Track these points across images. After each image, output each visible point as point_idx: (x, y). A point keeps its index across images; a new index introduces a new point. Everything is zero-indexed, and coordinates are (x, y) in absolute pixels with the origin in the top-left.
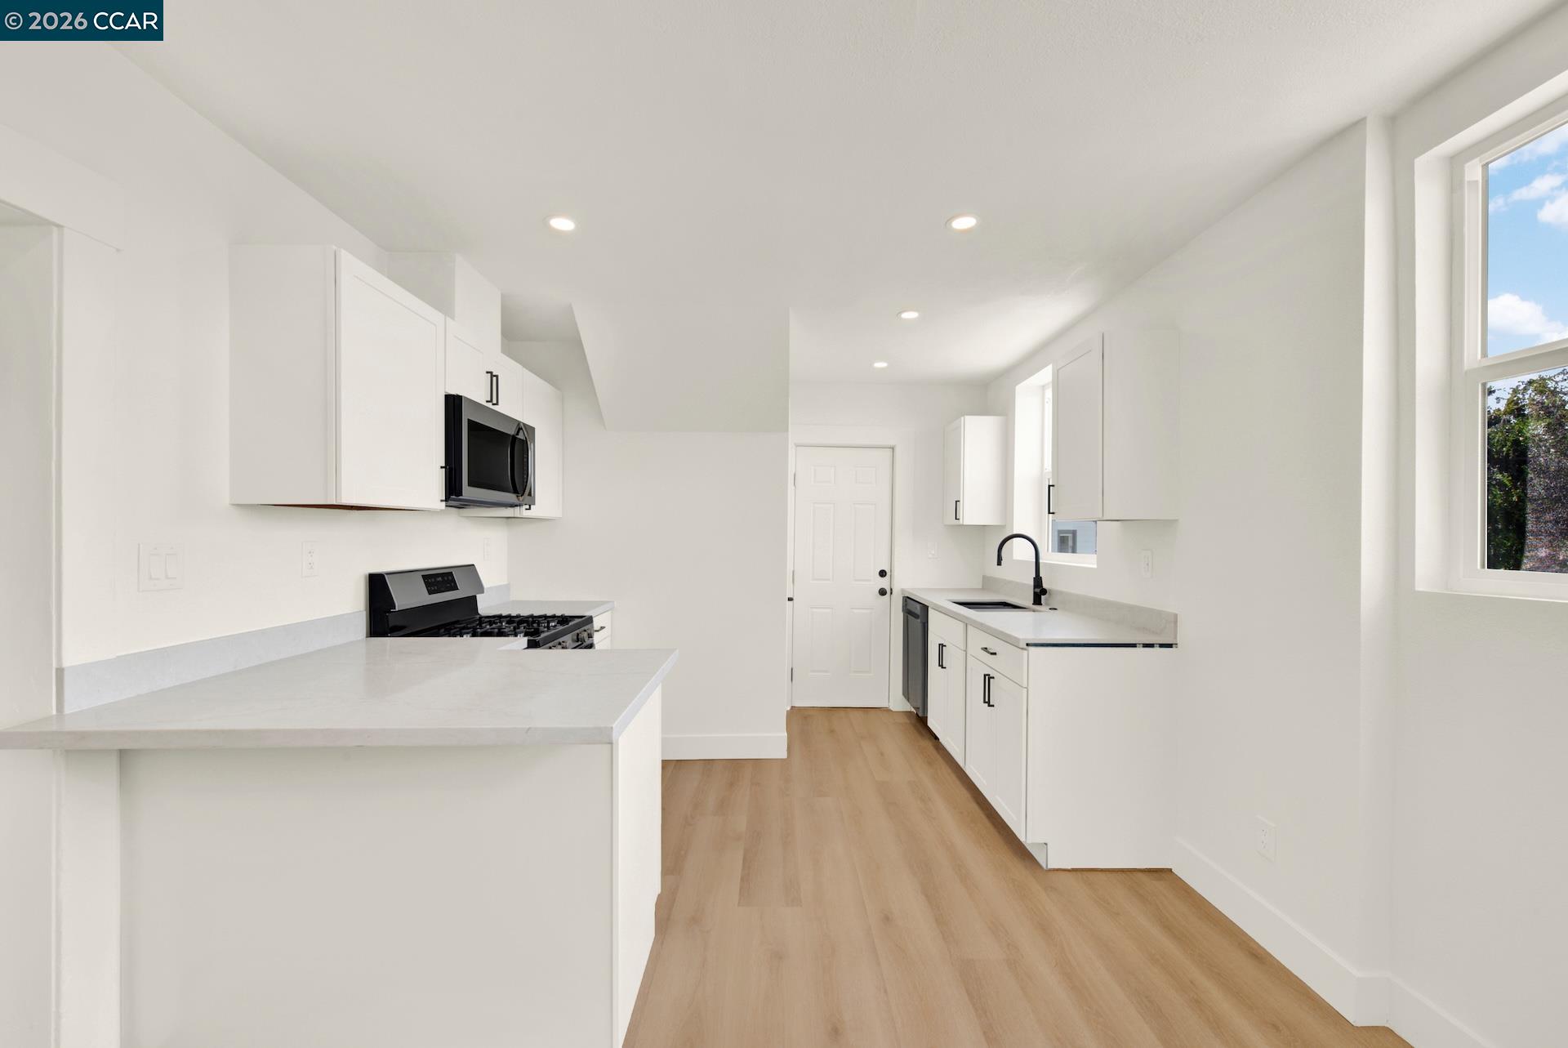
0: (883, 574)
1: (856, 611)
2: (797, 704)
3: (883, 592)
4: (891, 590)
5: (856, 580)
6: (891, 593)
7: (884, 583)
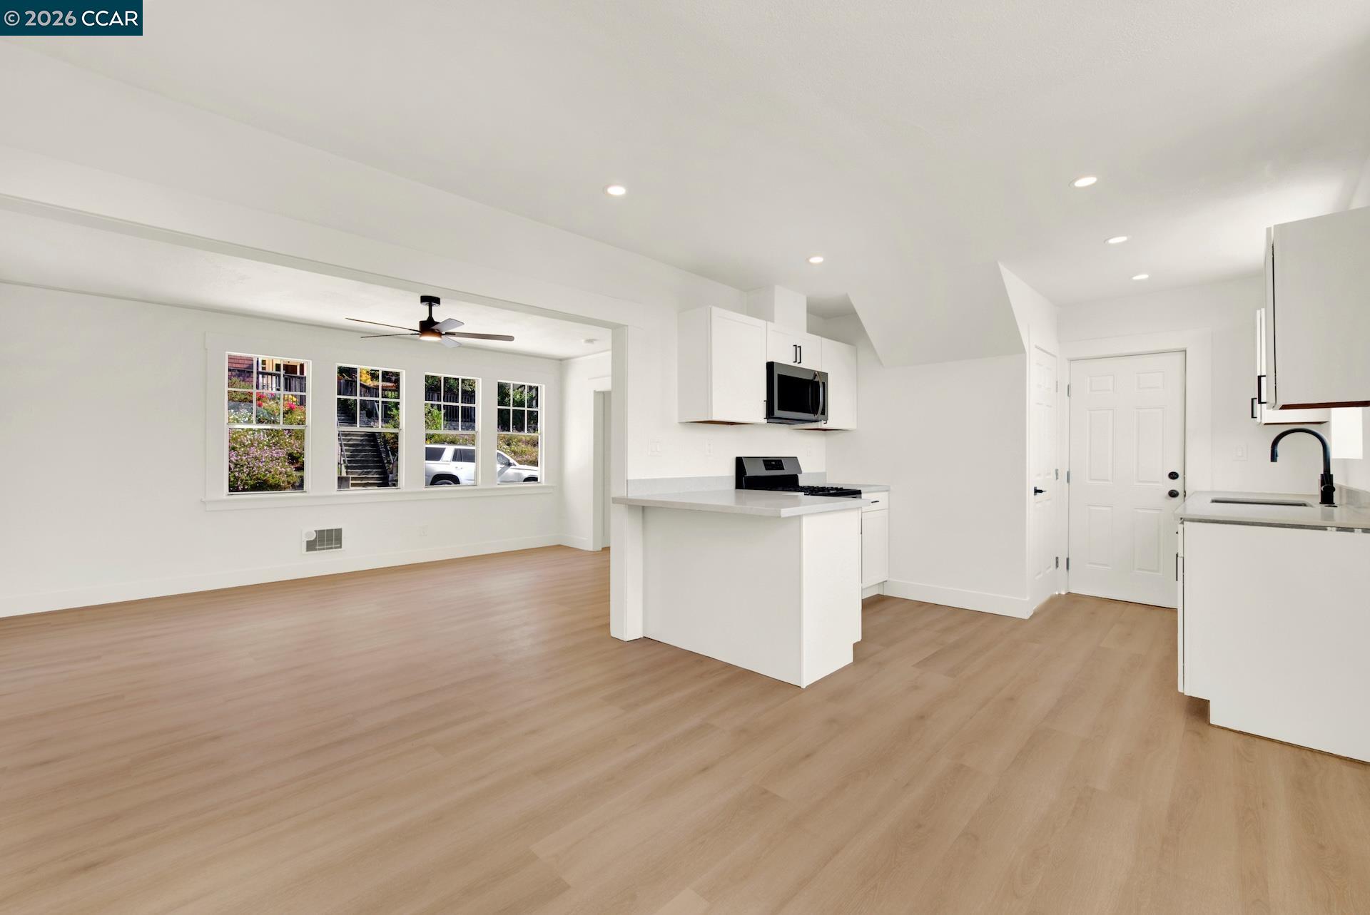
0: (1173, 476)
1: (1139, 511)
2: (1073, 591)
3: (1173, 494)
4: (1185, 492)
5: (1139, 482)
6: (1185, 496)
7: (1176, 485)
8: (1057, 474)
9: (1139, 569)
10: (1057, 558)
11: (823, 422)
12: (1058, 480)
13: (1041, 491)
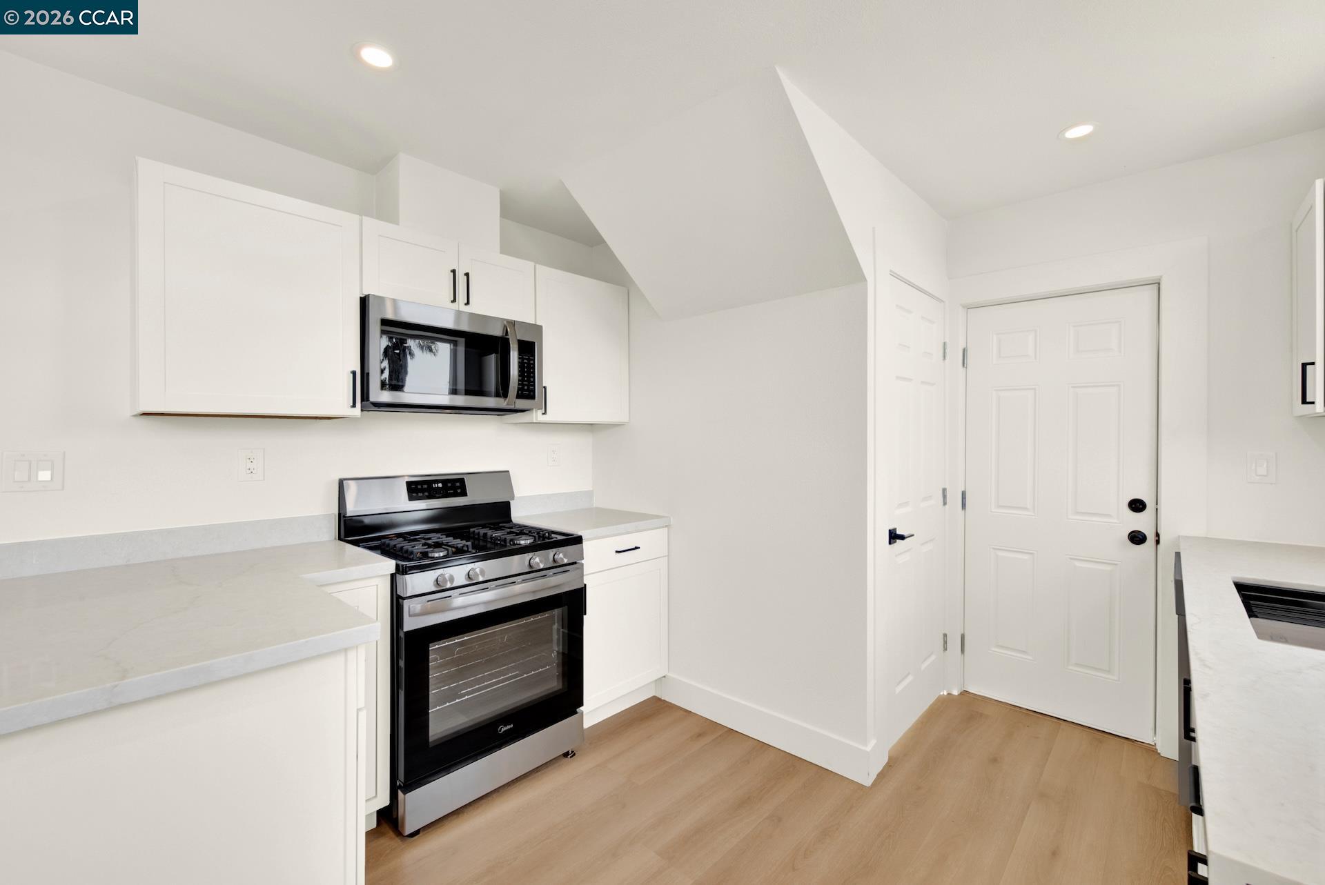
0: (1137, 506)
1: (1078, 564)
3: (1137, 538)
4: (1158, 535)
5: (1078, 513)
6: (1158, 542)
7: (1141, 522)
8: (944, 496)
9: (1077, 665)
10: (945, 635)
11: (540, 412)
12: (947, 506)
13: (902, 537)
